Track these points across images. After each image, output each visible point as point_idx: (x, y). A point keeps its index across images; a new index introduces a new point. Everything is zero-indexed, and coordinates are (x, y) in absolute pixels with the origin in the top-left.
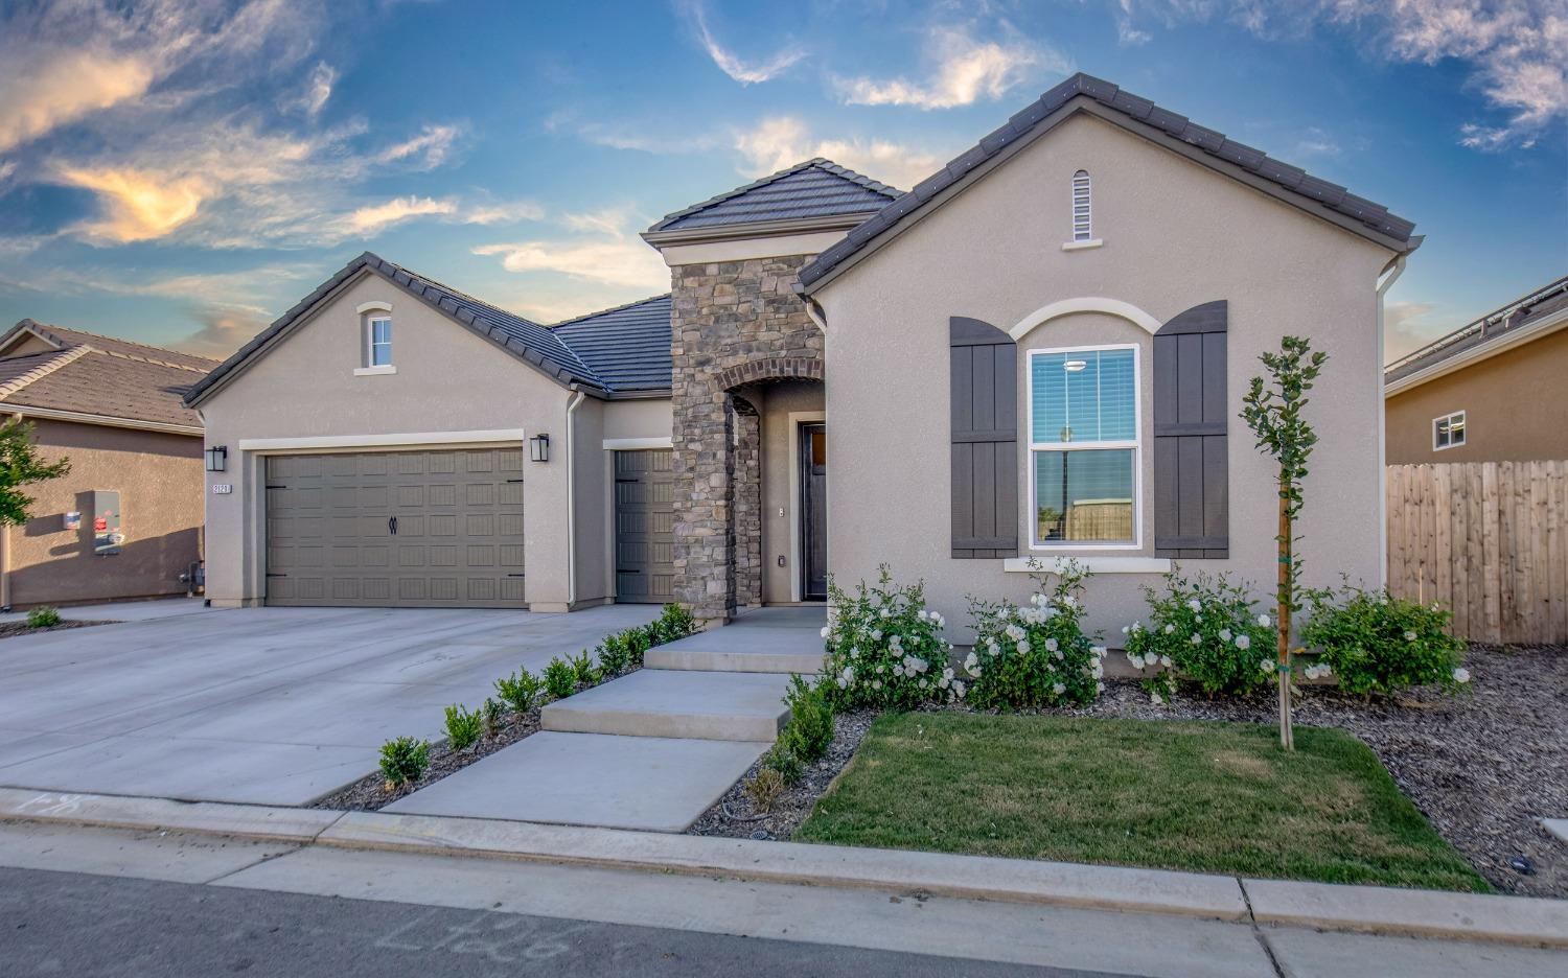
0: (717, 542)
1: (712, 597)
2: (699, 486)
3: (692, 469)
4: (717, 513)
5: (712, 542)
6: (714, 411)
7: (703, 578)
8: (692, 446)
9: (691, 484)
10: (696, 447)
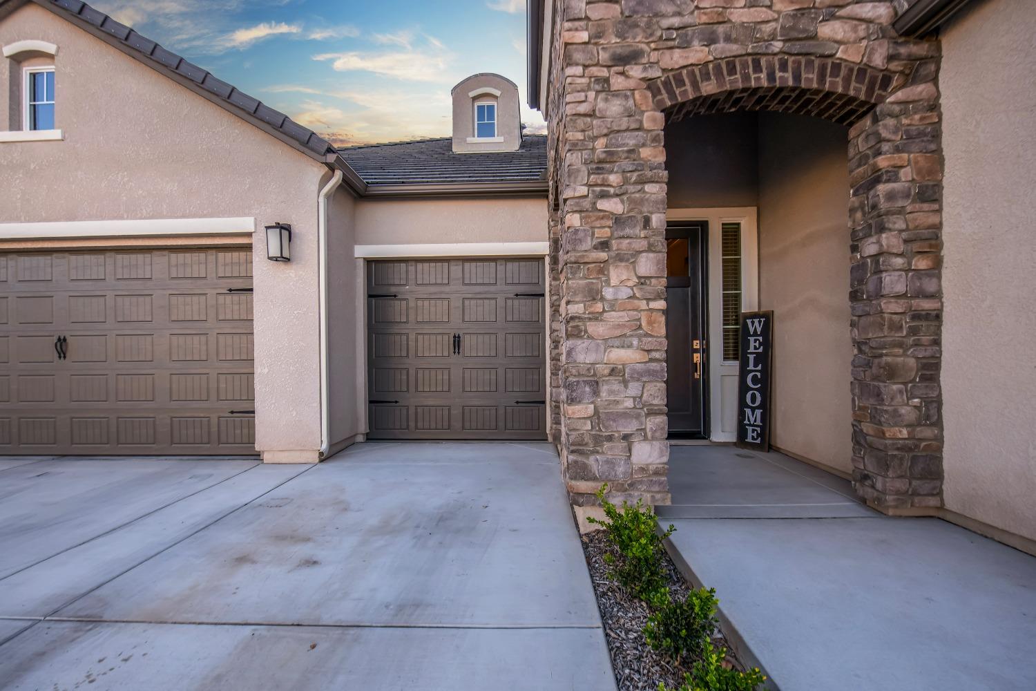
0: (650, 373)
1: (643, 469)
2: (617, 274)
3: (604, 245)
4: (650, 323)
5: (641, 374)
6: (644, 145)
7: (626, 437)
8: (603, 205)
9: (601, 271)
10: (613, 206)
